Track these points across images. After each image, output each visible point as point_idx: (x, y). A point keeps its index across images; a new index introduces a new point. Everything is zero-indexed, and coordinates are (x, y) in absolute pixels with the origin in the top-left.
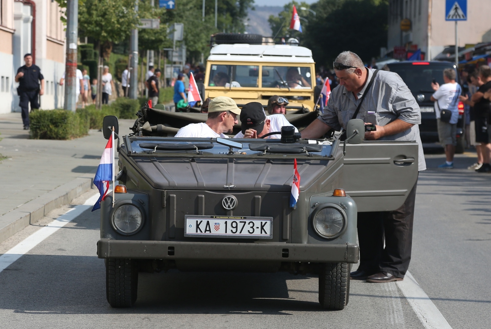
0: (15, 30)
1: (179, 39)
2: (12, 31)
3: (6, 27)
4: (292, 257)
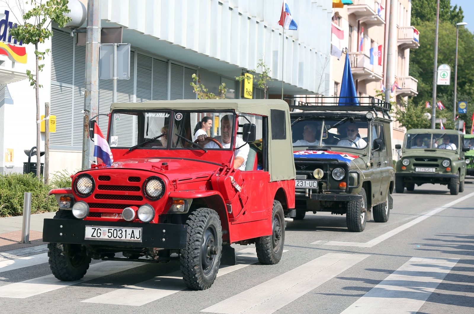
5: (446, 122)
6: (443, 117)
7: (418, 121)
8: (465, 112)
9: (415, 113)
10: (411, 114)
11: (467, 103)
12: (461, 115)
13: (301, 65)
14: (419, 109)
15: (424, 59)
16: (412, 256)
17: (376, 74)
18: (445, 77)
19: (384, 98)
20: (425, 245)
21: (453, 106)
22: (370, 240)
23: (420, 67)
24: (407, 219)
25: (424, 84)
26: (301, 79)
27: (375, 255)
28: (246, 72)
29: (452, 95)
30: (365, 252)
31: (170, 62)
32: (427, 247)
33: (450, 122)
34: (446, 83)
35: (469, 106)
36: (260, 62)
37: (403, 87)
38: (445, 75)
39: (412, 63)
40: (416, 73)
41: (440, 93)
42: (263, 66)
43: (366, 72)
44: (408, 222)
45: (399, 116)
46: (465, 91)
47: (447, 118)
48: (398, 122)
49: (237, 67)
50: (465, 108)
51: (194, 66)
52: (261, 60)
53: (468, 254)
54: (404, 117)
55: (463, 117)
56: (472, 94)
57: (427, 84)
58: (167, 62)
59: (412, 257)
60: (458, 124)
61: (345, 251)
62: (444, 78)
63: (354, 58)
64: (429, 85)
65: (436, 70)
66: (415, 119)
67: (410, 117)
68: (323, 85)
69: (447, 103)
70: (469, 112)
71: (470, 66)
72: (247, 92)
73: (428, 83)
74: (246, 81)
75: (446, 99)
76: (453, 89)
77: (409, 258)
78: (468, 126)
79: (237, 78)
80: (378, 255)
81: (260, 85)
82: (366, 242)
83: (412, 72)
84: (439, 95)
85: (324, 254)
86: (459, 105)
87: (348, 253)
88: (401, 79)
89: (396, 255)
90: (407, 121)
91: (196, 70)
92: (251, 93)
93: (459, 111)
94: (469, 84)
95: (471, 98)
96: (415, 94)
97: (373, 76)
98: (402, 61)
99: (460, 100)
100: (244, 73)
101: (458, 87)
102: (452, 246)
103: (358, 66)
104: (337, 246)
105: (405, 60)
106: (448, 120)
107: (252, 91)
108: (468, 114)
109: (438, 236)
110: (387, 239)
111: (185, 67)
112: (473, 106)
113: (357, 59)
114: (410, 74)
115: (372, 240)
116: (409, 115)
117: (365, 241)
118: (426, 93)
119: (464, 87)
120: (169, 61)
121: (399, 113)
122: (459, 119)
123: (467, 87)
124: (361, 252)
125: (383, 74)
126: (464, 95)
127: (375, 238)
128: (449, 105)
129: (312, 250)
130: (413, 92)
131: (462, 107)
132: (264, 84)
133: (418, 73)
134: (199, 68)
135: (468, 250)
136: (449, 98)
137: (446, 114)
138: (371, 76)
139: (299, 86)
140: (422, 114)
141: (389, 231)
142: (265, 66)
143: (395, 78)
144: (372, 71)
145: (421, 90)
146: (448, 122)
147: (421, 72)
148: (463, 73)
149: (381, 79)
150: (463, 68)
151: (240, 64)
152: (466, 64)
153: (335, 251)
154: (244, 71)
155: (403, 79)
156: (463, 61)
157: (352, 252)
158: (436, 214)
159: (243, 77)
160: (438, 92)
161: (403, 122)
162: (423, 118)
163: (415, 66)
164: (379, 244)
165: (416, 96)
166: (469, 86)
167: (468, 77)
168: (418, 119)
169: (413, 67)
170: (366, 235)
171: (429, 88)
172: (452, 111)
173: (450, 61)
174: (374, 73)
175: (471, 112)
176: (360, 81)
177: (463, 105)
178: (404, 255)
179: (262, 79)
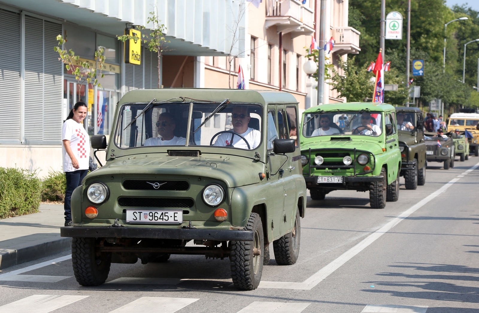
0: (307, 94)
1: (417, 97)
2: (305, 95)
3: (301, 92)
4: (437, 158)
5: (398, 89)
6: (393, 82)
7: (362, 89)
8: (421, 74)
9: (357, 78)
10: (353, 80)
11: (424, 61)
12: (416, 78)
13: (206, 16)
14: (363, 73)
15: (368, 2)
16: (365, 303)
17: (306, 25)
18: (395, 28)
19: (317, 59)
20: (381, 284)
21: (406, 66)
22: (308, 277)
23: (362, 13)
24: (354, 239)
25: (367, 36)
26: (206, 36)
27: (317, 303)
28: (131, 27)
29: (403, 51)
30: (302, 299)
31: (23, 13)
32: (384, 286)
33: (403, 89)
34: (397, 37)
35: (426, 65)
36: (152, 16)
37: (342, 42)
38: (396, 27)
39: (352, 7)
40: (357, 20)
41: (390, 49)
42: (155, 21)
43: (291, 21)
44: (356, 244)
45: (336, 83)
46: (421, 45)
47: (398, 83)
48: (336, 90)
49: (119, 21)
50: (421, 69)
51: (57, 19)
52: (153, 12)
53: (438, 297)
54: (343, 84)
55: (419, 81)
56: (430, 49)
57: (371, 36)
58: (19, 14)
59: (365, 305)
60: (413, 91)
61: (276, 298)
62: (394, 30)
63: (277, 2)
64: (375, 37)
65: (384, 19)
66: (358, 86)
67: (352, 83)
68: (237, 45)
69: (398, 61)
70: (426, 74)
71: (427, 12)
72: (133, 55)
73: (373, 34)
74: (132, 42)
75: (397, 57)
76: (405, 43)
77: (362, 306)
78: (424, 92)
79: (119, 38)
80: (321, 303)
81: (152, 49)
82: (301, 281)
83: (351, 20)
84: (388, 51)
85: (248, 303)
86: (413, 64)
87: (280, 301)
88: (338, 30)
89: (345, 302)
90: (348, 90)
91: (61, 25)
92: (138, 57)
93: (414, 73)
94: (426, 36)
95: (428, 55)
96: (357, 50)
97: (302, 28)
98: (339, 6)
99: (414, 57)
100: (128, 28)
101: (411, 39)
102: (416, 284)
103: (282, 15)
104: (265, 289)
105: (343, 5)
106: (401, 86)
107: (139, 54)
108: (425, 77)
109: (397, 268)
110: (331, 275)
111: (45, 21)
112: (430, 65)
113: (280, 4)
114: (350, 24)
115: (310, 278)
116: (350, 81)
117: (300, 279)
118: (370, 48)
119: (419, 40)
120: (21, 13)
121: (337, 78)
122: (414, 83)
123: (423, 40)
124: (297, 298)
125: (315, 24)
126: (419, 51)
127: (314, 273)
128: (400, 64)
129: (231, 298)
130: (355, 49)
131: (417, 68)
132: (157, 47)
133: (360, 21)
134: (65, 21)
135: (438, 290)
136: (401, 54)
137: (397, 79)
138: (299, 28)
139: (203, 45)
140: (367, 80)
141: (332, 260)
142: (158, 21)
143: (331, 29)
144: (300, 20)
145: (363, 44)
146: (400, 89)
147: (364, 19)
148: (418, 20)
149: (312, 32)
150: (418, 13)
151: (123, 17)
152: (422, 8)
153: (262, 298)
154: (128, 27)
155: (341, 31)
156: (417, 4)
157: (285, 299)
158: (391, 229)
159: (128, 37)
160: (386, 47)
161: (342, 91)
162: (368, 85)
163: (356, 11)
164: (321, 283)
165: (358, 53)
166: (426, 38)
167: (425, 27)
168: (362, 87)
169: (353, 12)
170: (302, 269)
171: (374, 41)
172: (405, 72)
173: (401, 5)
174: (304, 24)
175: (429, 74)
176: (285, 35)
177: (418, 65)
178: (355, 303)
179: (154, 39)
